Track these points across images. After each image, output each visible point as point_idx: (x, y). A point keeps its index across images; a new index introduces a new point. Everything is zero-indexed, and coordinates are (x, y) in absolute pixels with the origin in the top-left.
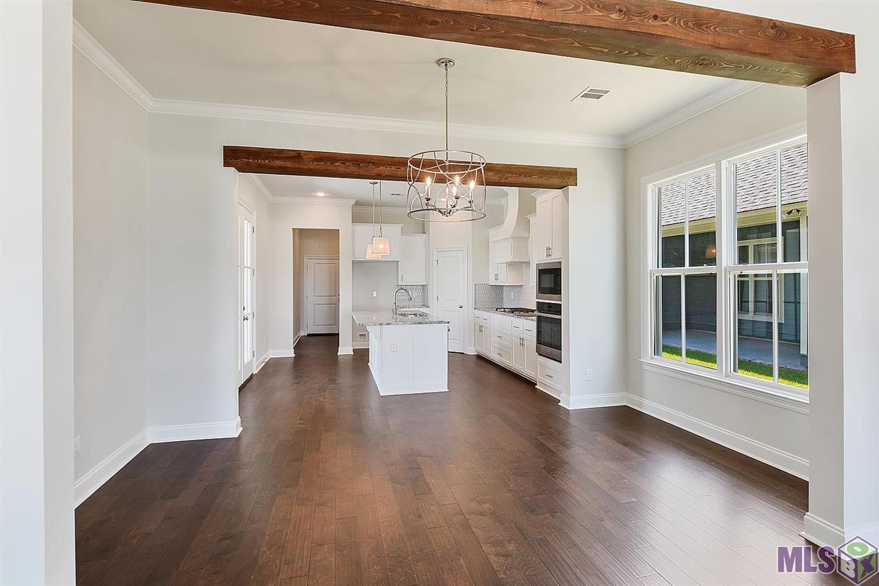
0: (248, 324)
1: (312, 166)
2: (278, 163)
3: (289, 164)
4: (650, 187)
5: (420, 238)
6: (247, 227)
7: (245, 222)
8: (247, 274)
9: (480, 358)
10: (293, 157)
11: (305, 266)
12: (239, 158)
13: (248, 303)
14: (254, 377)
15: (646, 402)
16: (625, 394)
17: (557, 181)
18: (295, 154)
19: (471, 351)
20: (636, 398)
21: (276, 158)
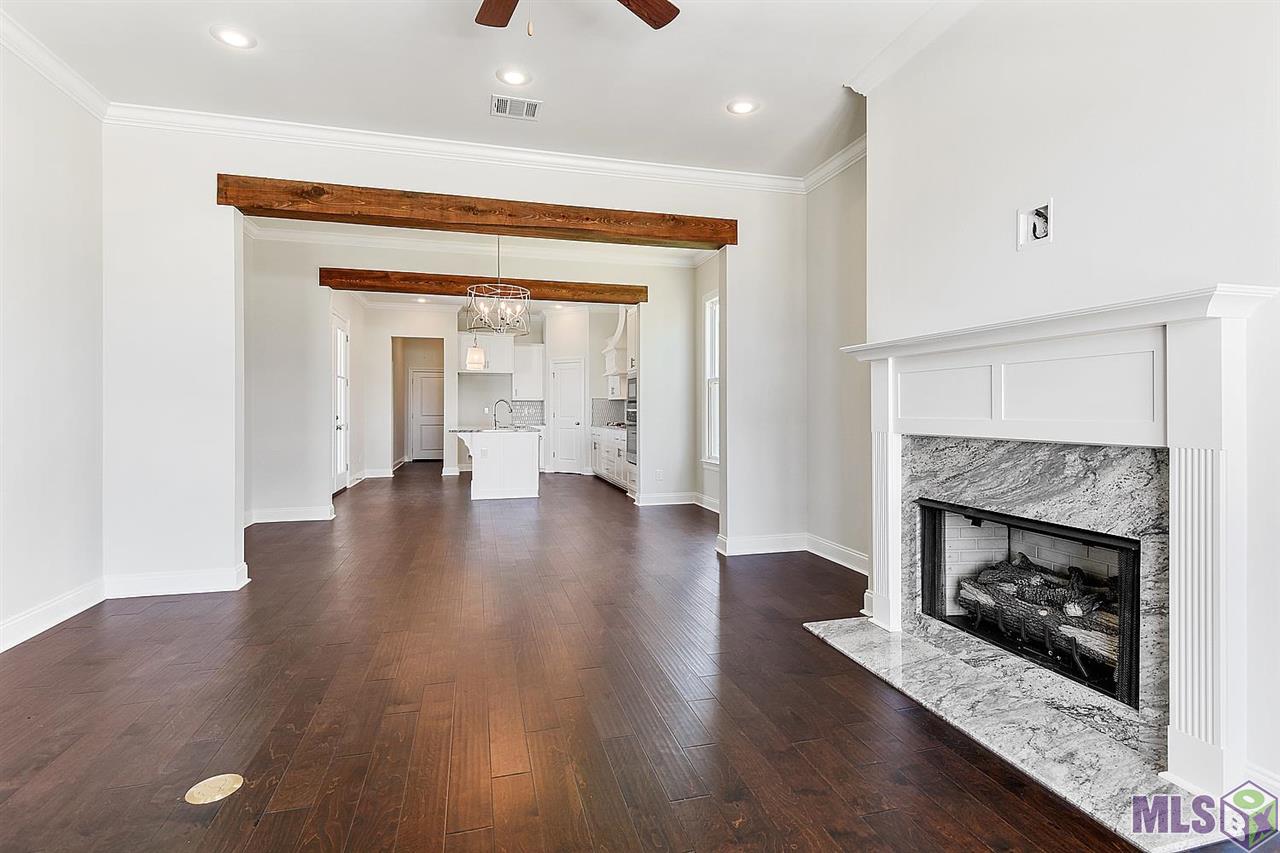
0: (341, 434)
1: (398, 284)
2: (368, 282)
3: (378, 283)
4: (708, 304)
5: (537, 348)
6: (341, 336)
7: (339, 331)
8: (341, 383)
9: (597, 478)
10: (381, 277)
11: (410, 381)
12: (333, 278)
13: (341, 413)
14: (348, 491)
15: (705, 498)
16: (695, 493)
17: (628, 298)
18: (382, 275)
19: (589, 472)
20: (700, 495)
21: (367, 278)
